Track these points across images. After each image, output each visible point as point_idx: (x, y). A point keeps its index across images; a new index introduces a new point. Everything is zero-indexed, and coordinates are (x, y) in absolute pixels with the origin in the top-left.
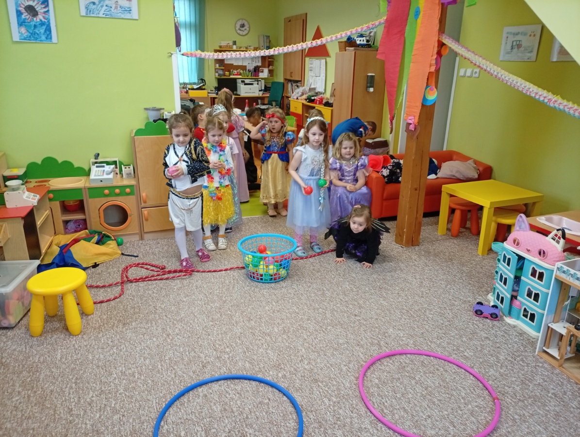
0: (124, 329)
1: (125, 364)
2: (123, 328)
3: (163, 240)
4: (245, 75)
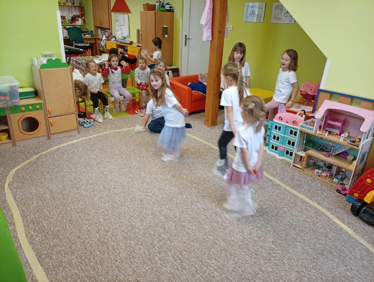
3: (65, 138)
4: (64, 23)
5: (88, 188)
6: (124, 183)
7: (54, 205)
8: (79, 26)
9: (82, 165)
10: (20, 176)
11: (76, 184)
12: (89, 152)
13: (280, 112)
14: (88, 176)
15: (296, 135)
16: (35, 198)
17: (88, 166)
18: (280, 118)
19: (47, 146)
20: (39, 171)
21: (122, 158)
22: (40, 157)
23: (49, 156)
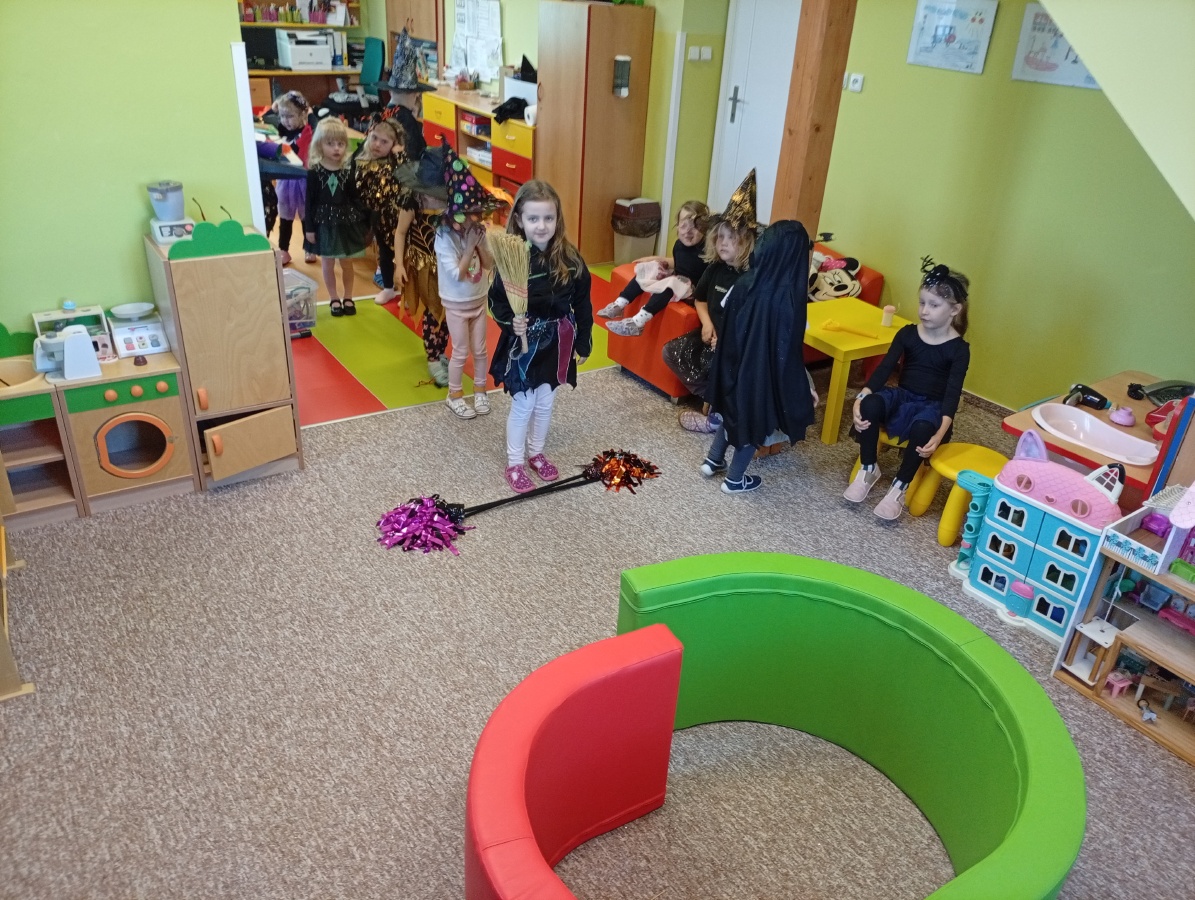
0: (273, 738)
1: (317, 830)
2: (268, 737)
3: (253, 486)
4: (289, 19)
5: (305, 729)
6: (434, 712)
7: (184, 803)
8: (337, 29)
9: (299, 614)
10: (87, 653)
11: (268, 707)
12: (326, 555)
13: (1023, 455)
14: (313, 670)
15: (1082, 555)
16: (124, 764)
17: (317, 619)
18: (1020, 481)
19: (191, 519)
20: (151, 636)
21: (437, 590)
22: (163, 571)
23: (193, 567)
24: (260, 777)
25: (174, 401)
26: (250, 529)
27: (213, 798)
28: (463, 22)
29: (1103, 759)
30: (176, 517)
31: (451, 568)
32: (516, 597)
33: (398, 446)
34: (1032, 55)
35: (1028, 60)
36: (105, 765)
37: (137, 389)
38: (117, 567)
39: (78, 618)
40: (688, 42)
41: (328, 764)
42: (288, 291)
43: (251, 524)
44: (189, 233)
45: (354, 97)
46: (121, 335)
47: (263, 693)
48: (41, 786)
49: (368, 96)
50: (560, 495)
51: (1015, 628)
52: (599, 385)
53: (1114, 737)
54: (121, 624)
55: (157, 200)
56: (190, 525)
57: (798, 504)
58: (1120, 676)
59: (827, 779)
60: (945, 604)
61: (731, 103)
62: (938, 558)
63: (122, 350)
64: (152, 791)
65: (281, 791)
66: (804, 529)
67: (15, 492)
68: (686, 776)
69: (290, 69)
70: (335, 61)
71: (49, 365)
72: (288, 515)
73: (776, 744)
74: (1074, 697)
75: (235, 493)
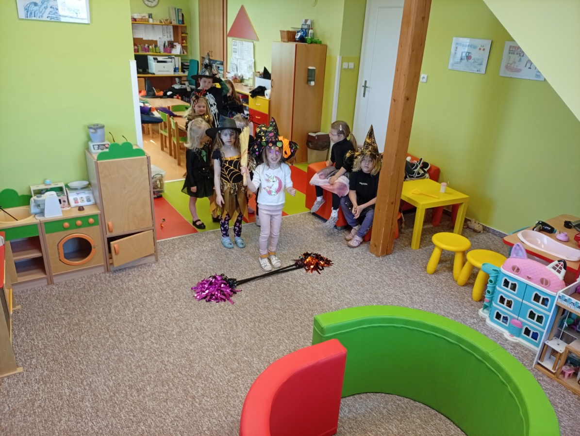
0: (141, 397)
2: (138, 396)
3: (133, 270)
4: (154, 51)
5: (157, 392)
6: (221, 384)
7: (96, 429)
8: (176, 56)
9: (154, 333)
10: (50, 352)
11: (138, 380)
12: (168, 304)
13: (515, 255)
14: (161, 362)
15: (546, 305)
16: (66, 409)
17: (163, 336)
18: (513, 269)
19: (102, 285)
20: (81, 344)
21: (223, 321)
22: (88, 311)
23: (103, 309)
24: (134, 416)
25: (97, 228)
26: (131, 291)
27: (110, 427)
28: (236, 52)
29: (563, 411)
30: (95, 285)
31: (230, 310)
32: (262, 325)
33: (204, 250)
34: (509, 65)
35: (507, 67)
36: (57, 409)
37: (79, 222)
38: (66, 309)
39: (46, 334)
40: (343, 60)
41: (168, 410)
42: (152, 175)
43: (131, 288)
44: (107, 148)
45: (184, 87)
46: (72, 196)
47: (136, 373)
48: (24, 420)
49: (190, 86)
50: (283, 275)
51: (513, 343)
52: (301, 221)
53: (567, 400)
54: (67, 338)
55: (92, 133)
56: (102, 289)
57: (402, 280)
58: (568, 368)
59: (421, 420)
60: (478, 331)
61: (363, 88)
62: (473, 307)
63: (73, 204)
64: (80, 423)
65: (144, 424)
66: (405, 292)
67: (18, 272)
68: (349, 418)
69: (154, 74)
70: (175, 70)
71: (37, 210)
72: (149, 284)
73: (395, 402)
74: (545, 378)
75: (124, 273)
